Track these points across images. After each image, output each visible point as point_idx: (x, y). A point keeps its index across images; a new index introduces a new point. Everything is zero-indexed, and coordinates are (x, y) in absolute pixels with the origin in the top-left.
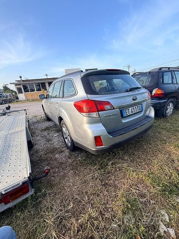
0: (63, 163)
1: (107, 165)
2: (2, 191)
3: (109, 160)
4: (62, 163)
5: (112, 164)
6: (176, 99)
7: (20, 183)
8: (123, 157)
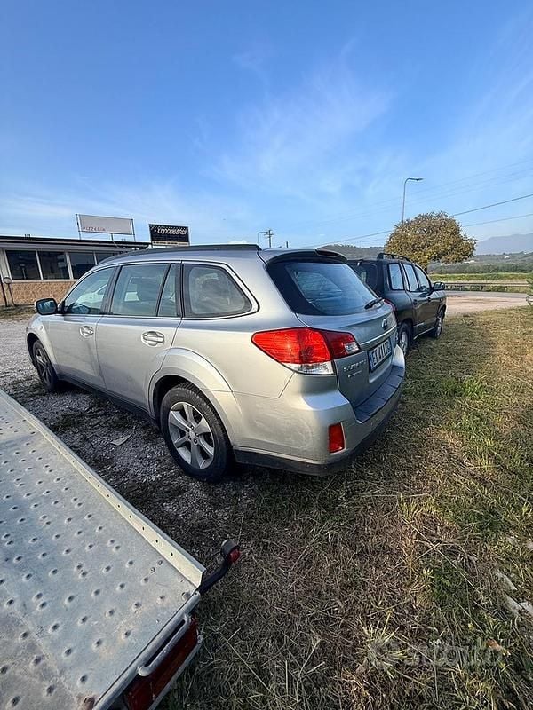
0: (206, 527)
1: (338, 502)
2: (136, 670)
3: (335, 487)
4: (202, 527)
5: (348, 496)
6: (410, 324)
7: (182, 616)
8: (362, 473)
